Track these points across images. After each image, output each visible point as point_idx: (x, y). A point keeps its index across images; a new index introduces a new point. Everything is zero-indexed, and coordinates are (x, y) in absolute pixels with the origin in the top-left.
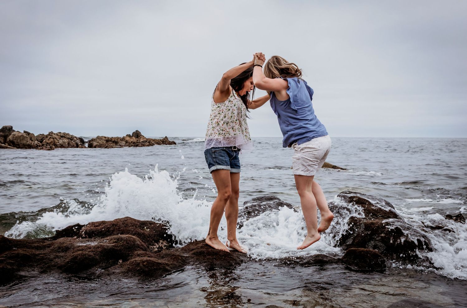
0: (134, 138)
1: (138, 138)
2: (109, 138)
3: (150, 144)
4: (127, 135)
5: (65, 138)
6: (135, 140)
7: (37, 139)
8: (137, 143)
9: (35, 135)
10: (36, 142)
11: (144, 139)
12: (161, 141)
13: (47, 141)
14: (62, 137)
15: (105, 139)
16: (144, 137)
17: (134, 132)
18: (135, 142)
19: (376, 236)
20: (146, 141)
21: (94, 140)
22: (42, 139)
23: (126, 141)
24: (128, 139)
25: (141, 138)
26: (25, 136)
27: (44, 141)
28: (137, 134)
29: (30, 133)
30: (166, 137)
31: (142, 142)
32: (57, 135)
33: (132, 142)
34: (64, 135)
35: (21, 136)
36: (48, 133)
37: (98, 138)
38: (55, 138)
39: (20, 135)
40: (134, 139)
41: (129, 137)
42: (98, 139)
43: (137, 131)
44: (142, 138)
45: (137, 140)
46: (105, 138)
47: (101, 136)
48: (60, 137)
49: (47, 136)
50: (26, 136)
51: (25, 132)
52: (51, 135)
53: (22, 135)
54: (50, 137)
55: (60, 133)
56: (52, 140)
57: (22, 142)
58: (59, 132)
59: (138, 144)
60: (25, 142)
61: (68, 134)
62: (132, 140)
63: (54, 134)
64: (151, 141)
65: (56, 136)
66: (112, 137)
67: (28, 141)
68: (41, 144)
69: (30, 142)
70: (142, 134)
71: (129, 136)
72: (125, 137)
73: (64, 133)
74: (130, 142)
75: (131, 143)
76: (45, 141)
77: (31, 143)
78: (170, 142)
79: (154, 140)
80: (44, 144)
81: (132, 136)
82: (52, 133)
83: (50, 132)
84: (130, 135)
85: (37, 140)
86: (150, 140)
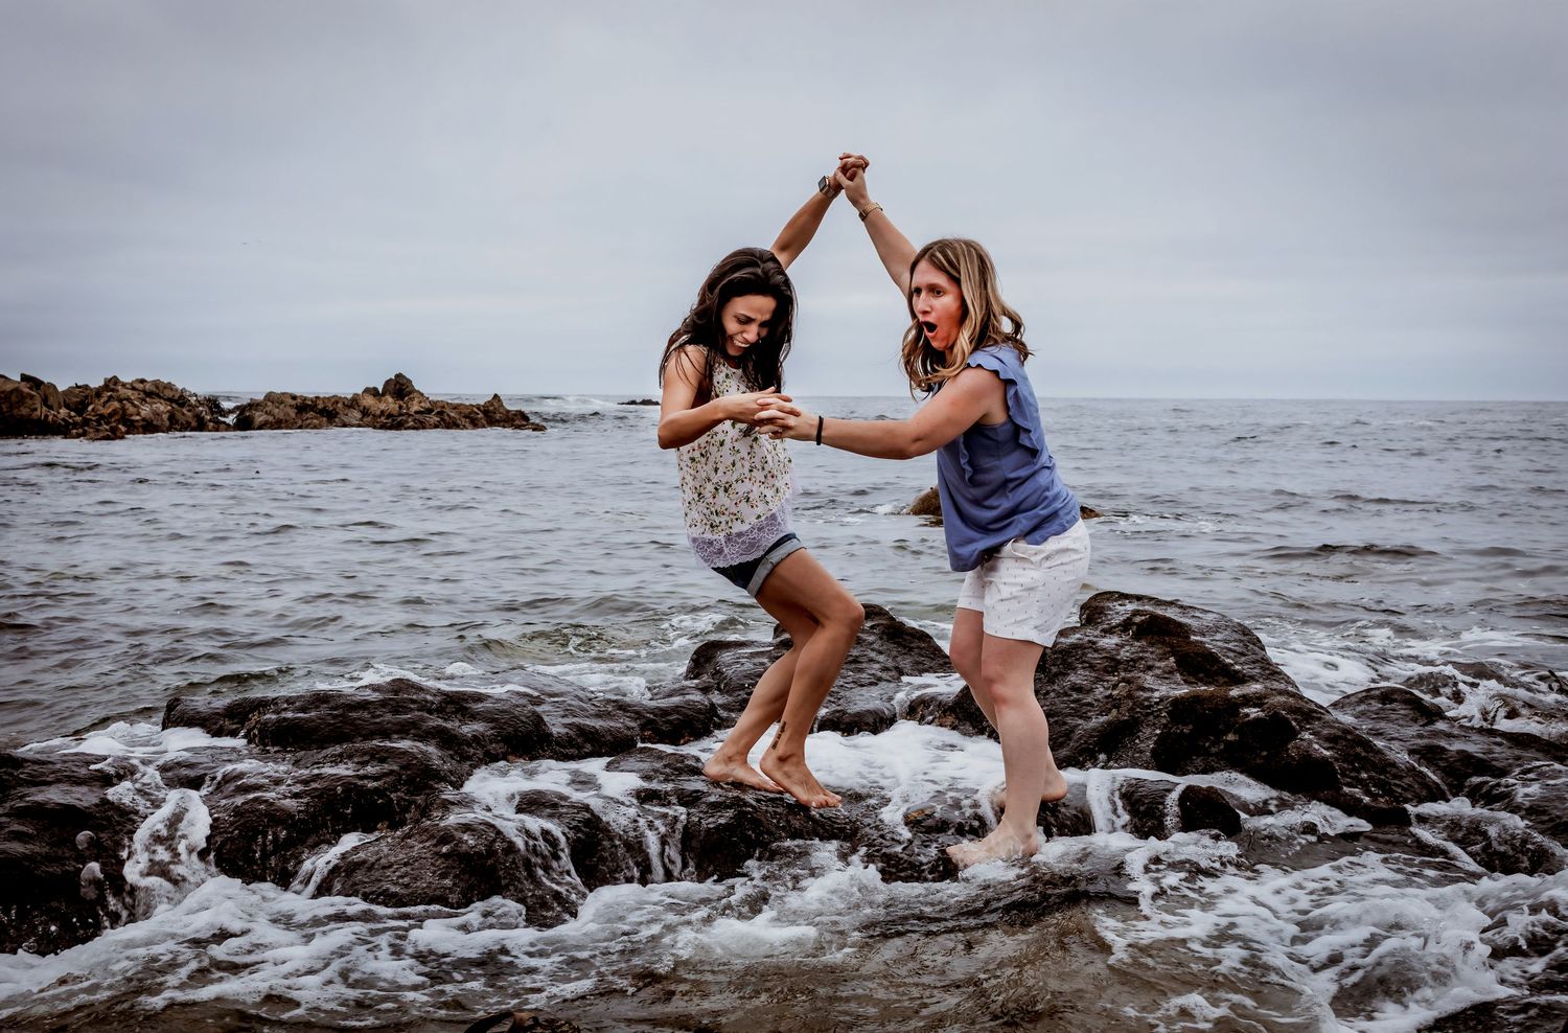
0: (390, 400)
1: (402, 400)
2: (305, 399)
3: (443, 420)
4: (367, 390)
5: (161, 397)
6: (391, 406)
7: (65, 401)
8: (401, 415)
9: (61, 388)
10: (63, 411)
11: (423, 404)
12: (479, 409)
13: (101, 408)
14: (149, 394)
15: (294, 402)
16: (422, 395)
17: (391, 379)
18: (395, 413)
19: (1208, 740)
20: (429, 411)
21: (258, 405)
22: (82, 402)
23: (364, 408)
24: (369, 401)
25: (412, 399)
26: (27, 390)
27: (90, 408)
28: (399, 387)
29: (42, 383)
30: (496, 396)
31: (416, 412)
32: (134, 388)
33: (382, 412)
34: (157, 387)
35: (12, 392)
36: (102, 383)
37: (269, 400)
38: (126, 399)
39: (9, 387)
40: (390, 404)
41: (374, 396)
42: (269, 404)
43: (399, 376)
44: (416, 400)
45: (400, 407)
46: (294, 398)
47: (278, 390)
48: (142, 395)
49: (98, 393)
50: (28, 394)
51: (25, 378)
52: (112, 390)
53: (17, 390)
54: (111, 397)
55: (142, 381)
56: (116, 404)
57: (15, 412)
58: (140, 377)
59: (404, 418)
60: (24, 411)
61: (169, 386)
62: (383, 406)
63: (124, 385)
64: (447, 410)
65: (130, 393)
66: (317, 398)
67: (36, 409)
68: (78, 419)
69: (41, 411)
70: (417, 388)
71: (373, 392)
72: (358, 395)
73: (156, 383)
74: (378, 413)
75: (380, 417)
76: (93, 410)
77: (46, 416)
78: (508, 411)
79: (455, 407)
80: (91, 420)
81: (383, 394)
82: (115, 380)
83: (109, 377)
84: (375, 389)
85: (67, 406)
86: (443, 407)
